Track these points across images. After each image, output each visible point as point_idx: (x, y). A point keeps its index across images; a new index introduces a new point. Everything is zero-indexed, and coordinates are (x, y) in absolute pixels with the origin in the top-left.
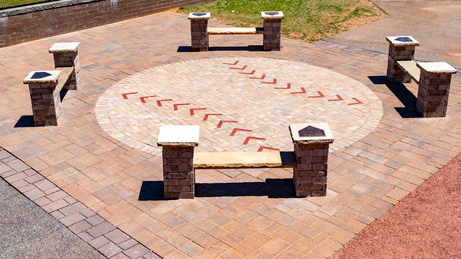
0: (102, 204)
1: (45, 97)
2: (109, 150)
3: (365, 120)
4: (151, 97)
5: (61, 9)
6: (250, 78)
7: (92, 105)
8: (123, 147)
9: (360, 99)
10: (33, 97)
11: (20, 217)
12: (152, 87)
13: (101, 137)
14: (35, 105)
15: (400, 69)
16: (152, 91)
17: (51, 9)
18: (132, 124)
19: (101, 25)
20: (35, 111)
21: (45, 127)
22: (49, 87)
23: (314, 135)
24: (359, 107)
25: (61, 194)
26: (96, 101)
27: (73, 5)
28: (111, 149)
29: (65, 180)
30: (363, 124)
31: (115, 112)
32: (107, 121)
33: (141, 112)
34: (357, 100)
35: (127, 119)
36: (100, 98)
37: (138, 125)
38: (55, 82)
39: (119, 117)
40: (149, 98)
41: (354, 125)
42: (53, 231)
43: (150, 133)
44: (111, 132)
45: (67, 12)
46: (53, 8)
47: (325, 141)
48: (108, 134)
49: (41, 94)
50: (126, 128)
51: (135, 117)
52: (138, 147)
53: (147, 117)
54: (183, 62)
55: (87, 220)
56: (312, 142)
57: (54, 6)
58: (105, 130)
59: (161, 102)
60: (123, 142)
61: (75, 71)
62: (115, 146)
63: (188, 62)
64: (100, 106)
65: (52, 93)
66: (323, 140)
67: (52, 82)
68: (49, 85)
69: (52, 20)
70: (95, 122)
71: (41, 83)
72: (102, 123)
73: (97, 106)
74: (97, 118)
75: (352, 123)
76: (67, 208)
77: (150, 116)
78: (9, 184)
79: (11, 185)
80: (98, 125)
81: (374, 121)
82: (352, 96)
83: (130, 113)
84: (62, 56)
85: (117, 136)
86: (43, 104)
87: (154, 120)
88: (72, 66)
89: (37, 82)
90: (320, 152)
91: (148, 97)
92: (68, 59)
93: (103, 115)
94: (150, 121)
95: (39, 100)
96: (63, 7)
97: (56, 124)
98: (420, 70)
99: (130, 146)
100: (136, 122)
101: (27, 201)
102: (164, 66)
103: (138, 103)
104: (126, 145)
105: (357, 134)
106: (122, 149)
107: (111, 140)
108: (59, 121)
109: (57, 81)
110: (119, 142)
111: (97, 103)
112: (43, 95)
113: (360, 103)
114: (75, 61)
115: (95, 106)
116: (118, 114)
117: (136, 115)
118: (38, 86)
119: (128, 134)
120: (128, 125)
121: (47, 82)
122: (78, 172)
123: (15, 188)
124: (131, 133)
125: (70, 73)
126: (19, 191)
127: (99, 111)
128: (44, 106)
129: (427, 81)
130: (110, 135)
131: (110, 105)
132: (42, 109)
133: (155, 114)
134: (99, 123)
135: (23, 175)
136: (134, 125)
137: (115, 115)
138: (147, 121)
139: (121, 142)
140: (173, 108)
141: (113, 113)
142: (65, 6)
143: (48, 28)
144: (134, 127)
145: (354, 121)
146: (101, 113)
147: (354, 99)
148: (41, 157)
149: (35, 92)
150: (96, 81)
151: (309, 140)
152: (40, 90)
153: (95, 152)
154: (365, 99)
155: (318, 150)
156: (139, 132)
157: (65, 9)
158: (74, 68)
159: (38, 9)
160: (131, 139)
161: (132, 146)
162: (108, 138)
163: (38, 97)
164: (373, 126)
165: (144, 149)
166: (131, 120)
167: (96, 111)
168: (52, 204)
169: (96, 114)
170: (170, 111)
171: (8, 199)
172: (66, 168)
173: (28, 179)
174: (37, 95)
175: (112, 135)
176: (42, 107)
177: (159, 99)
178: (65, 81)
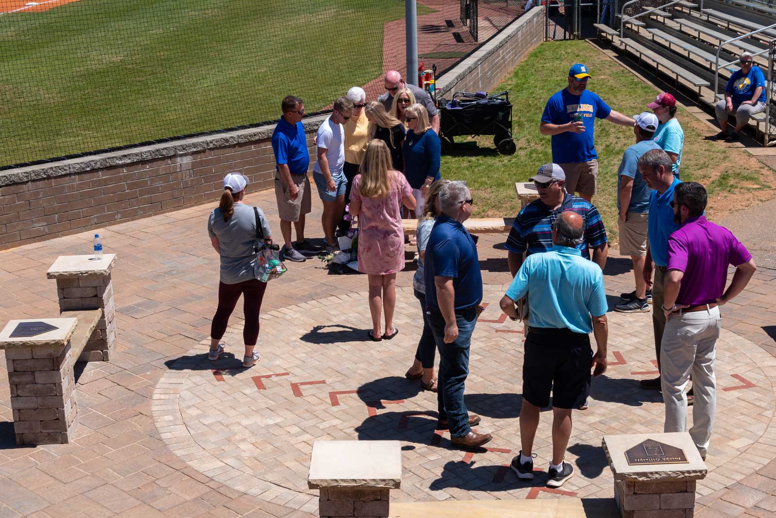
1: (41, 378)
2: (188, 498)
3: (765, 426)
4: (277, 375)
5: (67, 178)
6: (497, 331)
7: (146, 396)
8: (222, 490)
9: (750, 376)
10: (16, 379)
12: (278, 353)
13: (171, 469)
14: (18, 396)
16: (278, 362)
17: (44, 179)
18: (238, 437)
19: (155, 214)
20: (17, 411)
21: (40, 448)
22: (51, 354)
23: (661, 461)
24: (749, 394)
26: (154, 386)
27: (93, 170)
28: (194, 496)
30: (761, 433)
31: (198, 412)
32: (180, 431)
33: (257, 411)
34: (742, 380)
35: (227, 426)
36: (162, 380)
37: (253, 440)
38: (66, 343)
39: (207, 421)
40: (274, 378)
41: (740, 436)
43: (279, 459)
44: (190, 457)
45: (80, 187)
46: (49, 178)
47: (687, 475)
48: (183, 462)
49: (33, 373)
50: (226, 448)
51: (245, 422)
52: (254, 491)
53: (271, 422)
54: (344, 297)
56: (657, 476)
57: (50, 172)
58: (179, 453)
59: (302, 387)
60: (221, 479)
61: (106, 319)
62: (203, 489)
63: (354, 295)
64: (163, 397)
65: (59, 370)
66: (683, 473)
67: (58, 344)
68: (51, 351)
69: (45, 205)
70: (154, 435)
71: (33, 346)
72: (169, 435)
73: (155, 397)
74: (158, 425)
75: (737, 431)
77: (278, 420)
80: (161, 440)
82: (729, 369)
83: (232, 413)
84: (75, 285)
85: (208, 466)
86: (37, 394)
87: (288, 429)
88: (96, 308)
89: (24, 345)
90: (677, 500)
91: (268, 377)
92: (90, 292)
93: (170, 418)
94: (277, 431)
95: (28, 386)
96: (70, 174)
97: (65, 441)
99: (237, 488)
100: (247, 434)
102: (303, 305)
103: (247, 391)
104: (227, 487)
105: (748, 456)
106: (218, 496)
107: (192, 476)
108: (72, 433)
109: (69, 341)
110: (212, 480)
111: (156, 391)
112: (37, 374)
113: (749, 385)
114: (105, 296)
115: (151, 397)
116: (204, 415)
117: (247, 416)
118: (27, 355)
119: (230, 461)
120: (229, 440)
121: (47, 345)
124: (238, 458)
125: (94, 324)
127: (160, 408)
128: (39, 400)
130: (190, 463)
131: (186, 394)
132: (33, 405)
133: (290, 416)
134: (163, 436)
136: (244, 440)
137: (198, 417)
138: (271, 430)
139: (214, 478)
140: (330, 402)
141: (194, 412)
142: (76, 174)
143: (36, 222)
144: (243, 446)
145: (739, 426)
146: (167, 413)
147: (735, 376)
149: (19, 368)
150: (152, 340)
151: (652, 473)
152: (30, 363)
153: (158, 504)
154: (761, 377)
155: (671, 495)
156: (255, 455)
157: (74, 180)
158: (103, 312)
159: (16, 179)
160: (238, 473)
161: (241, 488)
162: (185, 471)
163: (27, 378)
165: (269, 496)
166: (236, 428)
167: (154, 408)
169: (154, 415)
170: (323, 407)
174: (23, 373)
175: (194, 464)
176: (34, 402)
177: (295, 380)
178: (84, 342)
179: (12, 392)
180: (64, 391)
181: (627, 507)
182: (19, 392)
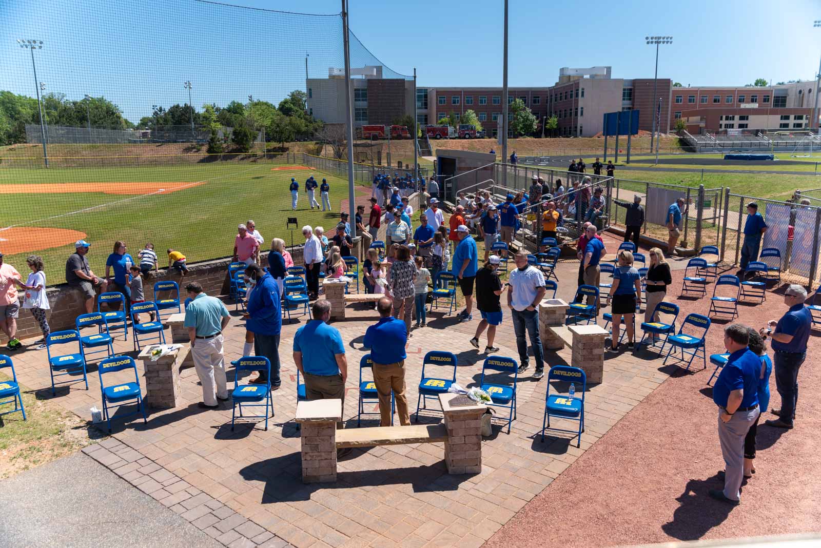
0: (231, 493)
1: (162, 374)
10: (149, 375)
11: (133, 513)
14: (150, 383)
15: (551, 334)
20: (150, 391)
22: (167, 362)
23: (465, 405)
25: (183, 485)
29: (186, 469)
42: (174, 528)
49: (158, 372)
55: (214, 513)
65: (171, 370)
67: (170, 357)
68: (167, 360)
76: (190, 500)
78: (119, 476)
79: (121, 478)
81: (528, 389)
86: (160, 382)
90: (473, 424)
95: (155, 379)
97: (174, 405)
98: (572, 334)
101: (142, 495)
108: (178, 401)
112: (160, 372)
121: (164, 357)
122: (201, 458)
123: (127, 481)
126: (131, 484)
128: (161, 385)
129: (580, 346)
132: (158, 388)
135: (136, 466)
148: (157, 444)
149: (151, 369)
152: (156, 367)
155: (470, 421)
163: (155, 374)
164: (528, 395)
168: (172, 497)
171: (118, 494)
172: (187, 455)
173: (142, 470)
174: (152, 372)
176: (159, 386)
177: (292, 374)
178: (185, 356)
179: (147, 382)
180: (174, 381)
181: (449, 428)
182: (151, 382)
